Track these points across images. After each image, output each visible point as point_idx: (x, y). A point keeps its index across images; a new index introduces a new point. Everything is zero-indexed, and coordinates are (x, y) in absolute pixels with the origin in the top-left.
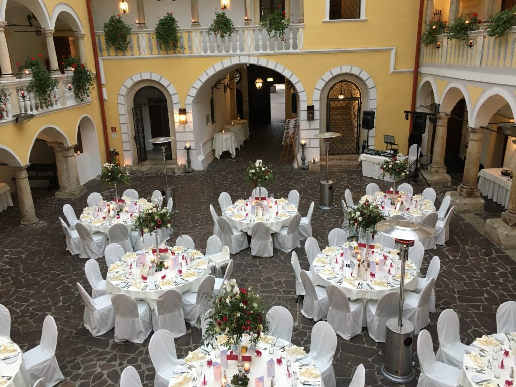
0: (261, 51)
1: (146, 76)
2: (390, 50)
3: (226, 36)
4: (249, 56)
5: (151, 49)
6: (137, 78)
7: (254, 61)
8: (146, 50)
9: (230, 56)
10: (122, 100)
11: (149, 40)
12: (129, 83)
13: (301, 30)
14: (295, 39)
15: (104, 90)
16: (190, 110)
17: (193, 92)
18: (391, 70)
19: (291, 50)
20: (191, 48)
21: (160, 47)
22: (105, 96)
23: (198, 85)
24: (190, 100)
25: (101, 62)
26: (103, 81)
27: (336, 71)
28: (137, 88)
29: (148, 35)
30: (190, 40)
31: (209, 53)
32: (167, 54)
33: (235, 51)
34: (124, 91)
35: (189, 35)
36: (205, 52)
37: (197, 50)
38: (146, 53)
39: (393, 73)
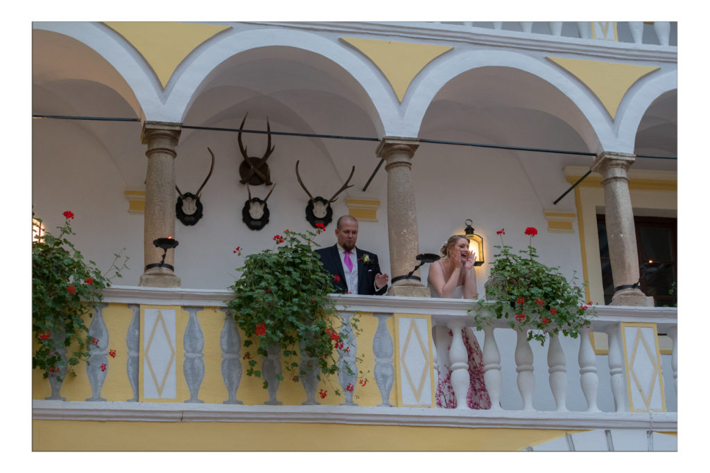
8: (172, 379)
9: (568, 428)
20: (388, 384)
29: (187, 312)
30: (385, 350)
32: (274, 402)
35: (381, 330)
37: (418, 394)
38: (170, 391)
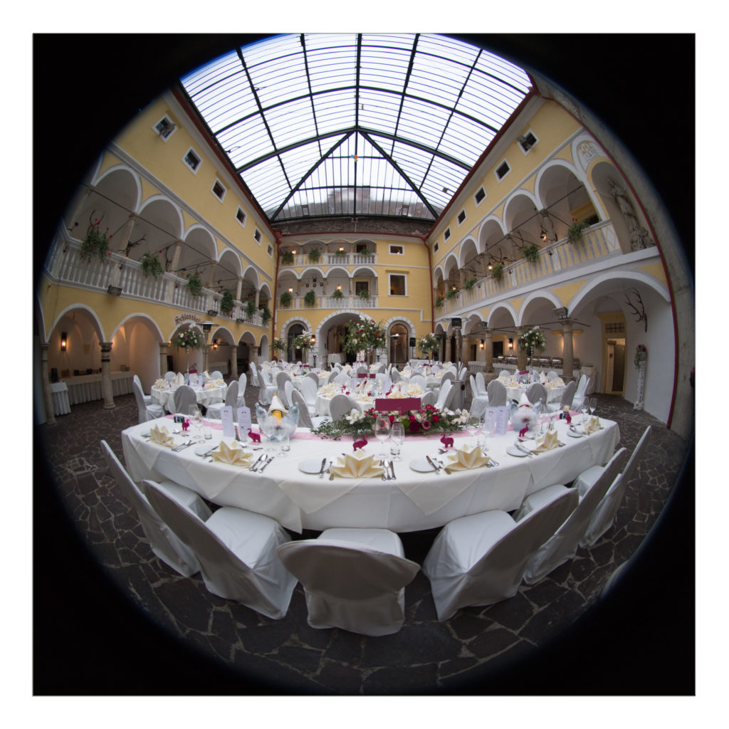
0: (356, 308)
1: (297, 318)
2: (420, 311)
3: (339, 300)
4: (350, 309)
5: (301, 305)
6: (292, 319)
7: (353, 312)
8: (299, 306)
9: (340, 309)
10: (283, 331)
11: (301, 301)
12: (288, 322)
13: (377, 299)
14: (374, 303)
15: (276, 326)
16: (317, 336)
17: (320, 327)
18: (421, 320)
19: (372, 308)
20: (321, 305)
21: (305, 304)
22: (276, 329)
23: (323, 323)
24: (318, 331)
25: (276, 313)
26: (276, 321)
27: (395, 319)
28: (292, 325)
29: (301, 299)
30: (321, 302)
31: (330, 308)
32: (309, 308)
33: (343, 306)
34: (285, 326)
35: (321, 299)
36: (328, 306)
37: (324, 306)
39: (423, 322)
